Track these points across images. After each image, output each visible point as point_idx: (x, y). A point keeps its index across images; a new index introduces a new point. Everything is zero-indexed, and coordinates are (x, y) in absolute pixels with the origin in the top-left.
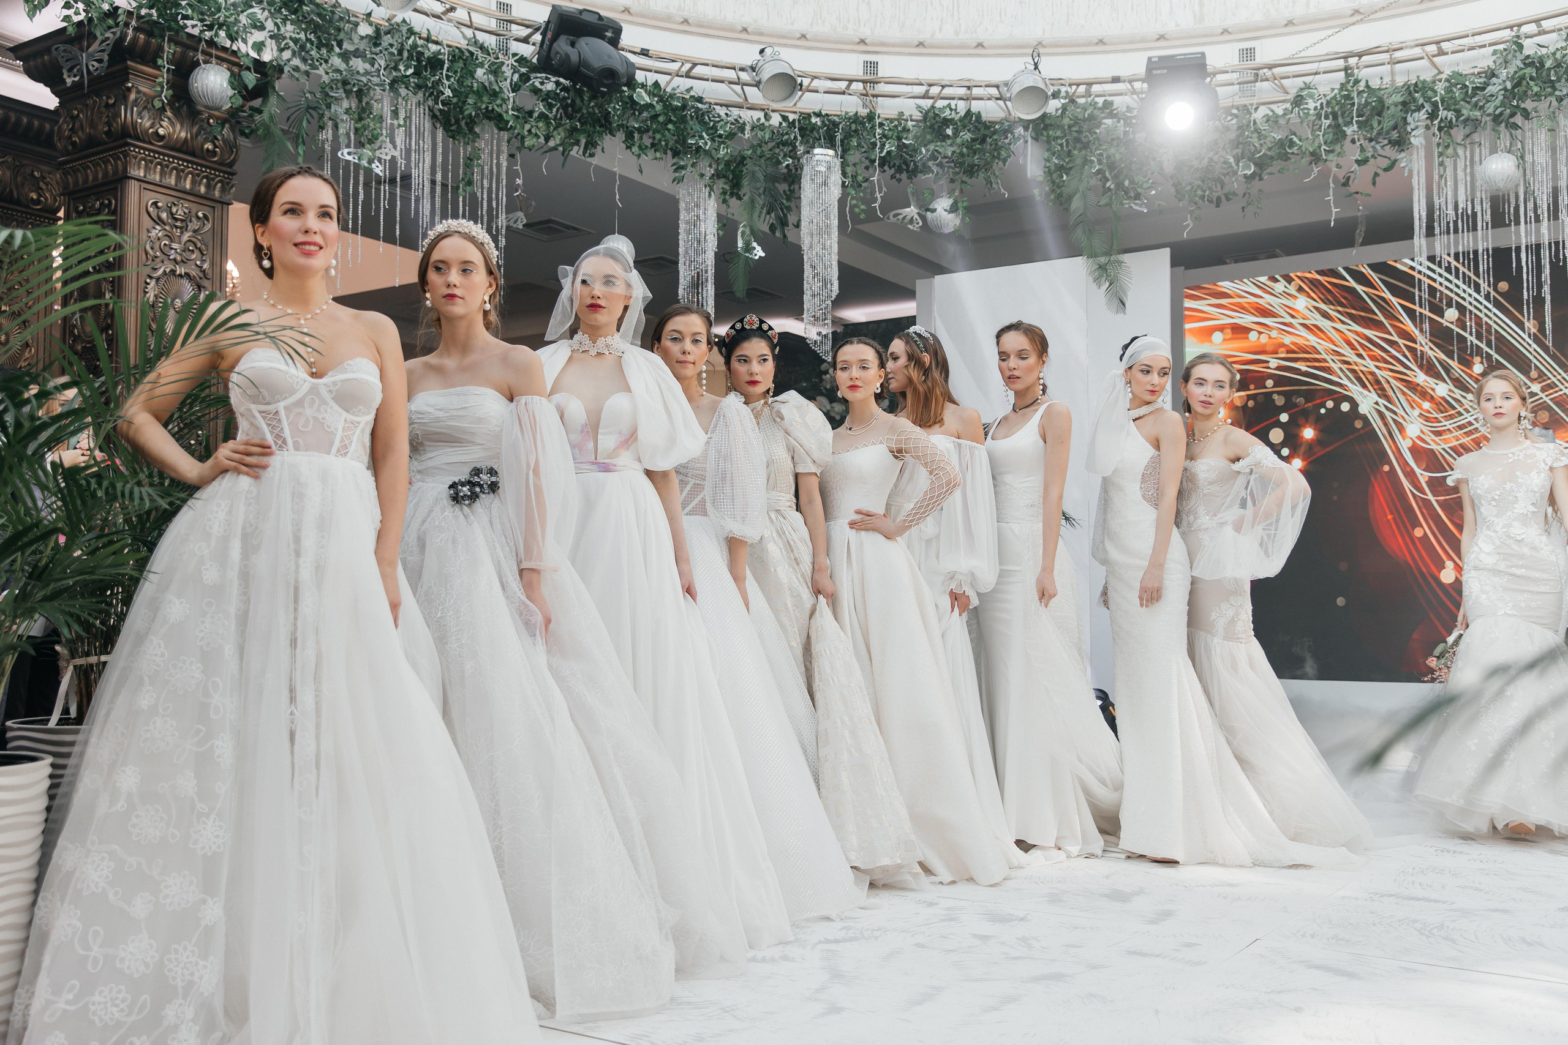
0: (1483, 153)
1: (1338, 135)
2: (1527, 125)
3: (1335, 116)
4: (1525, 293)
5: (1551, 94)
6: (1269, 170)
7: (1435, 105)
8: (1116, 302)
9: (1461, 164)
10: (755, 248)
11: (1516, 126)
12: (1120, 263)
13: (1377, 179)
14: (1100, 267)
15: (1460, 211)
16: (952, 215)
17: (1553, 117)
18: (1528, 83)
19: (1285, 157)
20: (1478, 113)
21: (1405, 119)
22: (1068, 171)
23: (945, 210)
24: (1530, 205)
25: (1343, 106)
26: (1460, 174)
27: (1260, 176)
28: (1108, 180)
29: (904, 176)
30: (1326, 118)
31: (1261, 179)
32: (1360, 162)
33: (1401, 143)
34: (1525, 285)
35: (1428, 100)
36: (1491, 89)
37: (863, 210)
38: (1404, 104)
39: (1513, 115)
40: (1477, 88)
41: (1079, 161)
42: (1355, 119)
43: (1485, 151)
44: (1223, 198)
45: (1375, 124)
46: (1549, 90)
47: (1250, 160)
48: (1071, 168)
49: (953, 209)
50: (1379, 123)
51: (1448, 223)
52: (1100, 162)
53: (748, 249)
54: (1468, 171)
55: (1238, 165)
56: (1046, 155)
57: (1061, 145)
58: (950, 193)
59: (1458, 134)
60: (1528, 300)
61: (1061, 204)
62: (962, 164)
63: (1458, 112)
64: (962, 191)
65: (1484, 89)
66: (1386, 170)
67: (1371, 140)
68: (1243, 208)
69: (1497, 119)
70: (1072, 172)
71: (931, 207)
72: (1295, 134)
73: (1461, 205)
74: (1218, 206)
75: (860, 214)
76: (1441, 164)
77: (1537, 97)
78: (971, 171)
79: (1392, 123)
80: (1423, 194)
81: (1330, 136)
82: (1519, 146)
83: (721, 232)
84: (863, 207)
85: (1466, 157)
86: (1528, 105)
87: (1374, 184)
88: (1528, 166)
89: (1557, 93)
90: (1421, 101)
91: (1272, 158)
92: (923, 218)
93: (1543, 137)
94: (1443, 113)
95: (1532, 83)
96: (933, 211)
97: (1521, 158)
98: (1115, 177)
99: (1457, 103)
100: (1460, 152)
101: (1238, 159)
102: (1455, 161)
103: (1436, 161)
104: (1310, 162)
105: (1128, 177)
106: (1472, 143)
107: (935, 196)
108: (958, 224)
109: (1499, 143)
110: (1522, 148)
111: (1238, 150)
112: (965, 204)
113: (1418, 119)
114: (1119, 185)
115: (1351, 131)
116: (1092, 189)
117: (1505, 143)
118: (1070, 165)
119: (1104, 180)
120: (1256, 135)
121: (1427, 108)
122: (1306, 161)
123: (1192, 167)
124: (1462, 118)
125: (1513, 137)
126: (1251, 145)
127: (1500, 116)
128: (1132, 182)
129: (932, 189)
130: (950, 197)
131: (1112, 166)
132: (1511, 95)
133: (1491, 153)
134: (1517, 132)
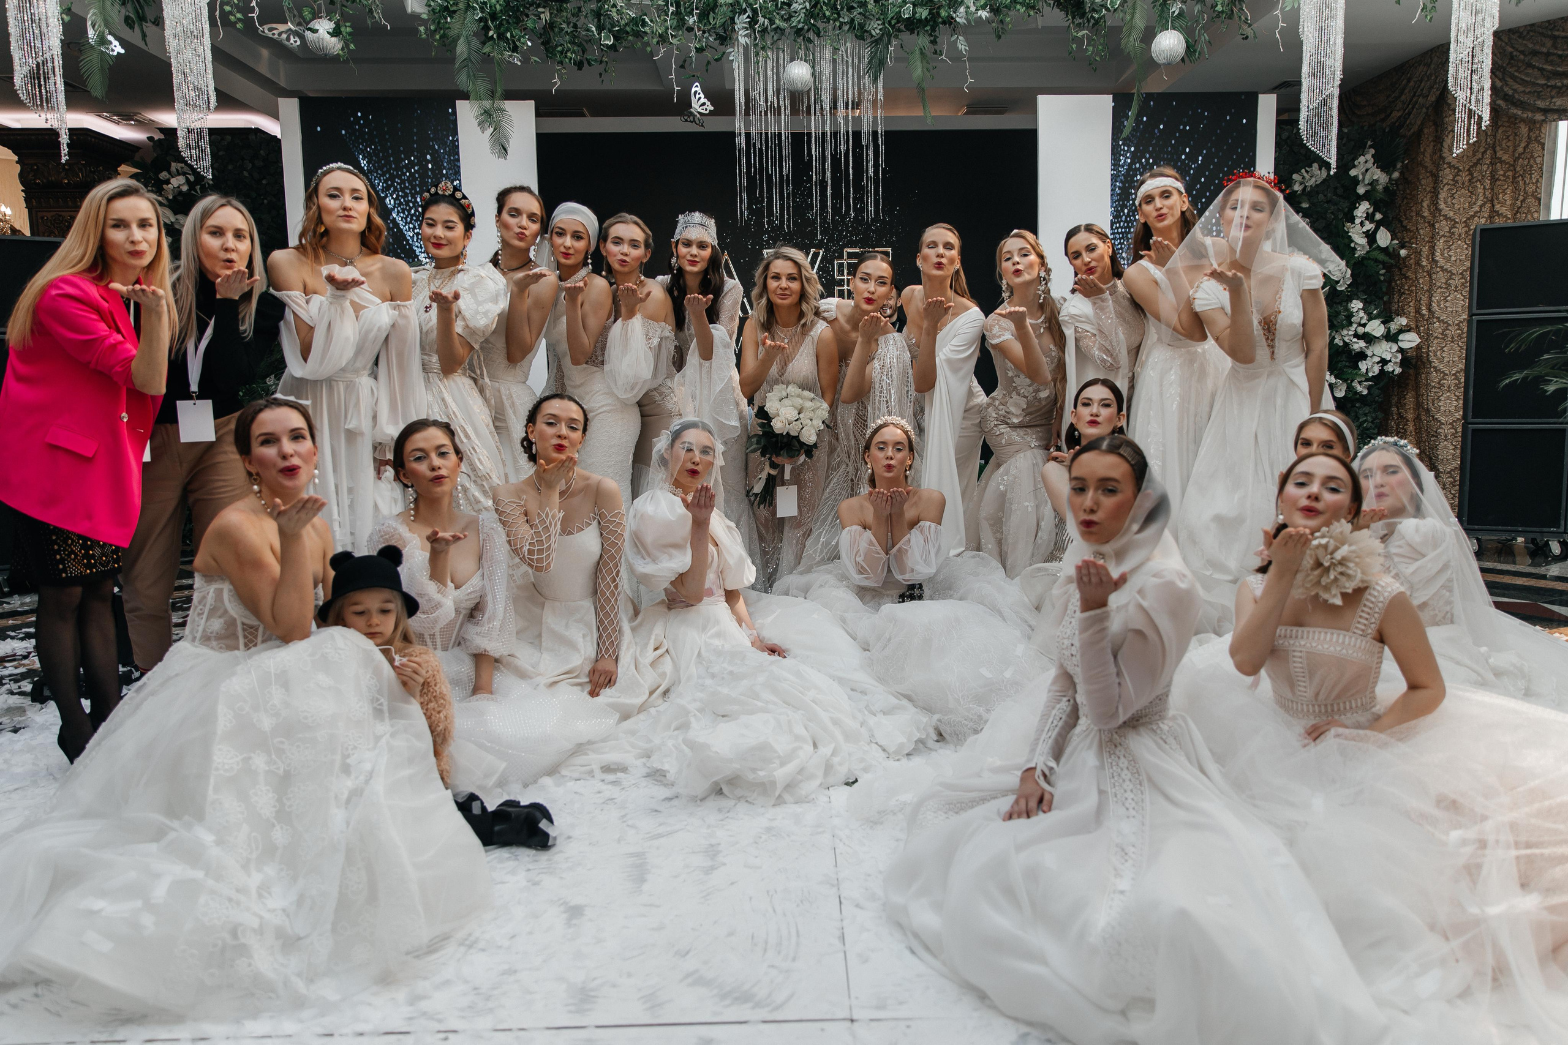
1: (681, 24)
2: (816, 41)
3: (678, 5)
4: (814, 177)
5: (835, 20)
6: (626, 43)
7: (755, 11)
8: (498, 147)
9: (769, 64)
10: (111, 43)
11: (810, 41)
12: (502, 110)
13: (709, 67)
14: (485, 112)
15: (769, 104)
16: (334, 40)
17: (837, 40)
18: (822, 7)
19: (638, 35)
20: (783, 24)
21: (732, 19)
22: (452, 14)
23: (328, 33)
24: (818, 107)
26: (769, 73)
27: (616, 47)
28: (489, 29)
30: (672, 5)
31: (616, 50)
32: (699, 50)
33: (725, 37)
35: (750, 5)
36: (795, 6)
37: (239, 20)
38: (732, 5)
39: (808, 30)
40: (783, 3)
41: (462, 5)
42: (695, 11)
43: (787, 58)
44: (585, 63)
45: (711, 20)
46: (835, 16)
47: (610, 31)
48: (455, 12)
49: (335, 33)
50: (714, 18)
51: (761, 112)
52: (482, 10)
53: (103, 41)
54: (775, 72)
55: (599, 34)
58: (330, 14)
59: (769, 38)
60: (816, 182)
61: (445, 45)
63: (772, 22)
64: (342, 14)
66: (716, 60)
67: (705, 31)
68: (601, 75)
69: (798, 33)
70: (457, 15)
71: (311, 25)
72: (645, 14)
73: (770, 99)
74: (580, 69)
75: (236, 23)
76: (756, 62)
77: (827, 20)
79: (723, 20)
80: (742, 85)
81: (675, 22)
82: (811, 58)
83: (67, 18)
84: (239, 15)
85: (773, 60)
86: (821, 25)
87: (707, 70)
88: (817, 74)
89: (841, 19)
90: (744, 6)
91: (627, 33)
92: (302, 36)
93: (827, 54)
94: (761, 20)
95: (825, 8)
96: (315, 31)
97: (813, 67)
98: (497, 28)
99: (771, 13)
100: (769, 54)
101: (600, 29)
102: (766, 61)
103: (753, 59)
104: (658, 43)
105: (508, 30)
106: (778, 49)
107: (316, 16)
108: (343, 49)
109: (798, 52)
110: (814, 59)
111: (599, 20)
112: (349, 30)
113: (742, 21)
114: (501, 36)
115: (691, 21)
116: (475, 34)
117: (802, 53)
118: (454, 8)
119: (487, 28)
120: (614, 10)
121: (749, 12)
122: (655, 41)
123: (562, 29)
124: (773, 26)
125: (807, 49)
126: (610, 18)
127: (802, 29)
128: (512, 35)
129: (313, 8)
130: (330, 20)
131: (493, 16)
132: (810, 14)
133: (792, 60)
134: (811, 46)
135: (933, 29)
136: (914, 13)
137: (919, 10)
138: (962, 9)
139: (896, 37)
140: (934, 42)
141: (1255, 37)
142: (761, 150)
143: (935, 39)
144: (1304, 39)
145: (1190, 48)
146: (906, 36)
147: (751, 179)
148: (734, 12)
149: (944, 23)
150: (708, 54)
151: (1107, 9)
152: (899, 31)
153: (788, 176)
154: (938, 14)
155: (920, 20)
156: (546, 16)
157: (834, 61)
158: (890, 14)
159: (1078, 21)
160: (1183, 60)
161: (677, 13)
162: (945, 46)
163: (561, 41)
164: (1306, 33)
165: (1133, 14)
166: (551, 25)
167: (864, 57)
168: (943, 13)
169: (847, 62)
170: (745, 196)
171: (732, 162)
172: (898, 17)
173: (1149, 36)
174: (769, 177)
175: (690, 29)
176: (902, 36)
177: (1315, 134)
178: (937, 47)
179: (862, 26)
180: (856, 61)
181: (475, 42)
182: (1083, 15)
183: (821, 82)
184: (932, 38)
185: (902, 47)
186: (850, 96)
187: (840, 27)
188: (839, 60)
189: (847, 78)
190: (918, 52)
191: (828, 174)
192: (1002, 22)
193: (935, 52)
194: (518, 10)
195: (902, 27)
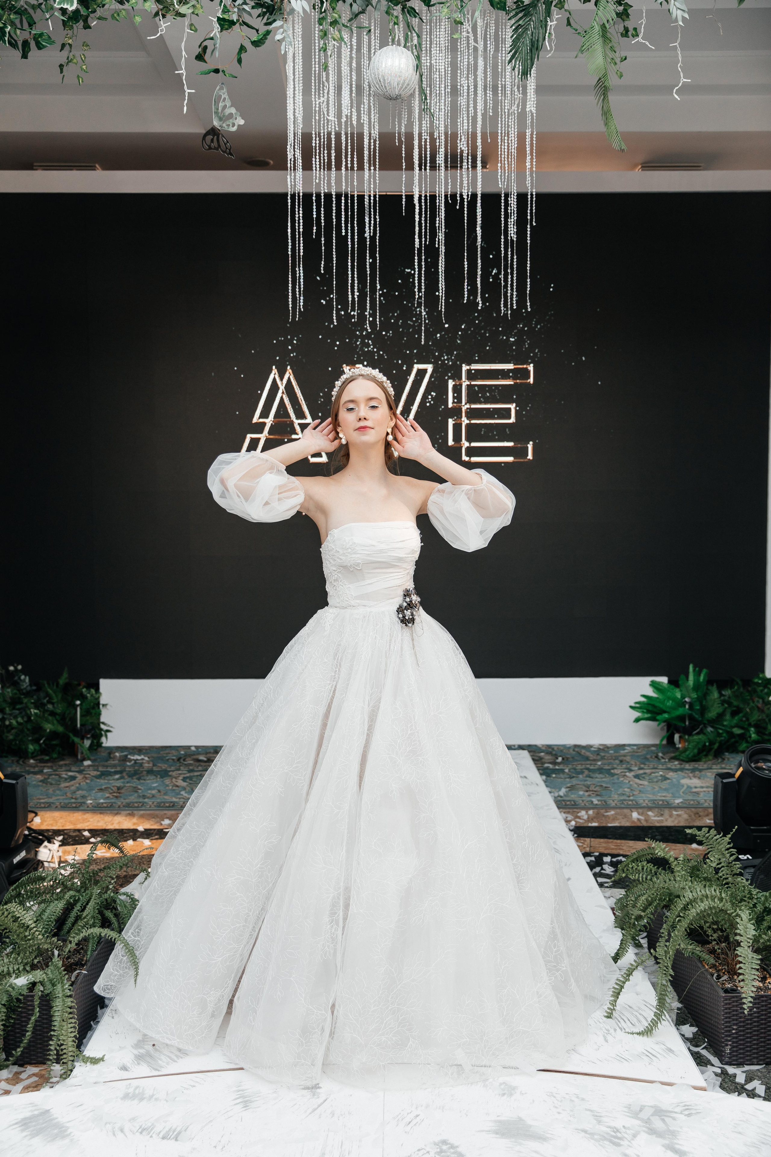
0: (373, 44)
4: (417, 240)
9: (345, 52)
11: (413, 12)
13: (243, 56)
15: (344, 119)
26: (345, 69)
27: (86, 20)
31: (87, 27)
34: (417, 229)
43: (375, 42)
44: (33, 44)
54: (354, 65)
60: (420, 250)
66: (256, 44)
68: (61, 66)
73: (345, 111)
76: (323, 48)
80: (299, 87)
82: (415, 42)
85: (351, 45)
87: (240, 61)
88: (424, 70)
97: (418, 58)
100: (346, 36)
102: (339, 48)
103: (318, 43)
104: (155, 12)
106: (359, 28)
109: (392, 32)
110: (420, 44)
117: (399, 33)
125: (409, 26)
133: (383, 44)
134: (415, 21)
139: (560, 5)
140: (624, 15)
143: (625, 10)
147: (312, 245)
150: (241, 34)
153: (373, 238)
157: (453, 46)
162: (644, 21)
167: (504, 41)
169: (476, 49)
170: (300, 272)
174: (342, 241)
178: (630, 24)
180: (491, 48)
183: (431, 81)
184: (621, 8)
185: (569, 24)
186: (480, 106)
188: (461, 44)
189: (476, 76)
190: (597, 28)
191: (441, 236)
193: (626, 33)
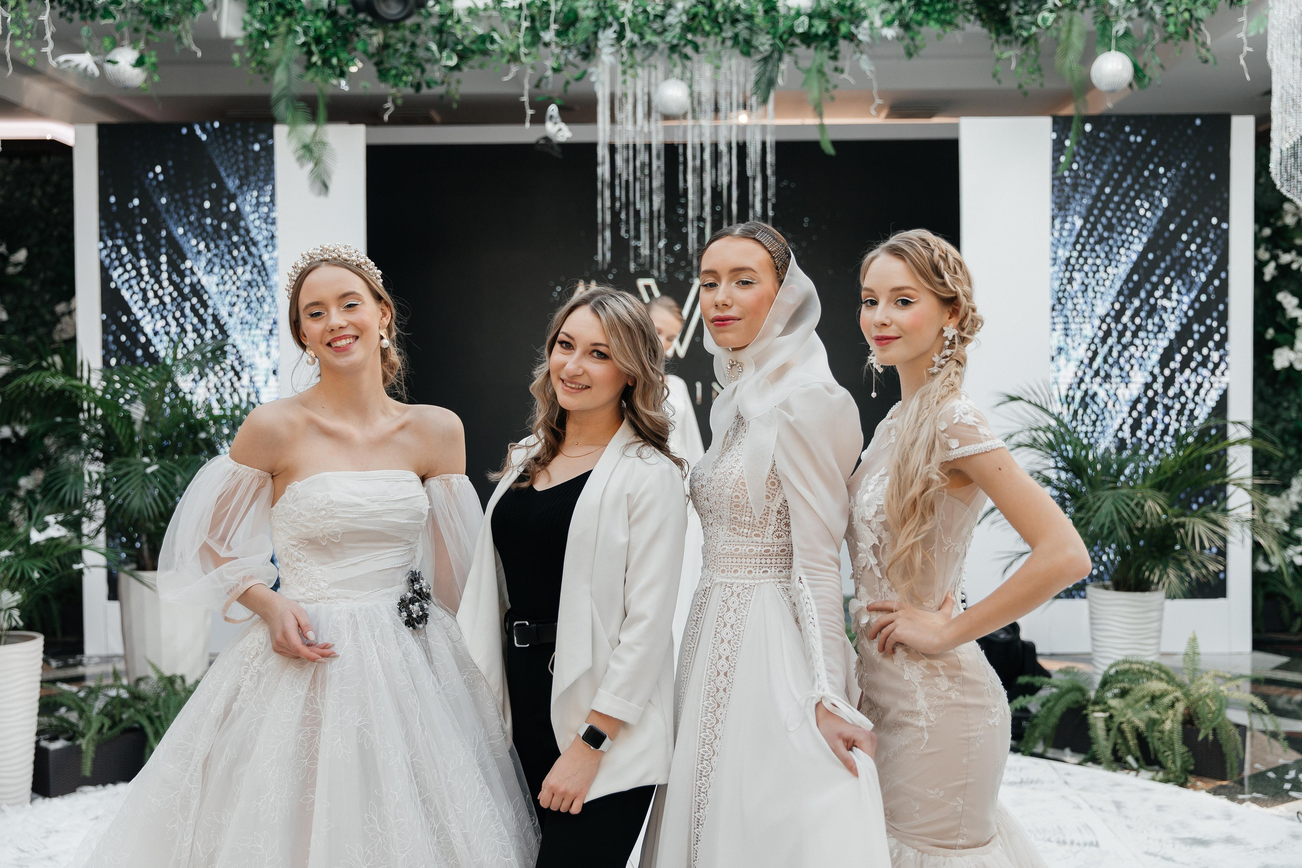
0: (659, 77)
1: (535, 38)
2: (695, 57)
3: (533, 19)
4: (690, 212)
5: (717, 34)
6: (471, 63)
7: (622, 26)
8: (318, 185)
9: (640, 83)
11: (687, 57)
12: (323, 144)
13: (569, 87)
14: (304, 142)
16: (137, 71)
17: (719, 56)
18: (700, 22)
19: (485, 53)
20: (655, 39)
21: (596, 33)
22: (270, 39)
23: (130, 63)
25: (540, 8)
26: (639, 93)
28: (313, 54)
29: (76, 16)
30: (525, 19)
31: (461, 70)
32: (556, 70)
33: (588, 53)
34: (690, 204)
35: (617, 19)
36: (670, 19)
37: (31, 56)
38: (595, 19)
39: (685, 45)
40: (656, 16)
41: (282, 29)
42: (553, 26)
43: (661, 75)
44: (425, 84)
45: (571, 35)
46: (716, 30)
47: (453, 50)
48: (274, 36)
49: (139, 63)
50: (574, 34)
52: (305, 33)
54: (646, 90)
55: (441, 52)
56: (247, 17)
57: (263, 9)
58: (134, 43)
59: (638, 55)
61: (261, 73)
62: (149, 13)
63: (642, 37)
64: (147, 43)
65: (662, 17)
66: (578, 79)
67: (563, 48)
69: (673, 48)
70: (276, 40)
71: (110, 57)
72: (494, 30)
76: (624, 82)
77: (707, 34)
78: (159, 22)
79: (584, 36)
81: (529, 39)
82: (689, 76)
84: (31, 51)
85: (644, 78)
86: (699, 40)
88: (695, 95)
89: (724, 34)
90: (610, 19)
91: (473, 52)
92: (99, 66)
93: (708, 71)
94: (629, 34)
95: (704, 22)
96: (114, 63)
97: (690, 87)
98: (322, 52)
99: (641, 27)
100: (639, 72)
101: (442, 47)
102: (635, 81)
103: (620, 78)
104: (509, 61)
105: (335, 54)
106: (650, 66)
107: (116, 44)
108: (146, 81)
109: (673, 70)
110: (692, 78)
111: (441, 37)
112: (154, 60)
113: (607, 36)
114: (326, 62)
115: (548, 36)
116: (297, 61)
117: (678, 70)
118: (273, 32)
119: (310, 53)
120: (458, 27)
121: (616, 27)
122: (505, 60)
123: (397, 50)
124: (644, 42)
125: (684, 67)
126: (454, 35)
127: (676, 46)
128: (339, 60)
129: (114, 38)
130: (134, 48)
131: (318, 40)
132: (686, 28)
133: (666, 78)
134: (688, 63)
135: (833, 44)
136: (811, 26)
137: (816, 22)
138: (866, 24)
139: (790, 52)
140: (834, 58)
141: (1215, 63)
142: (627, 182)
143: (835, 55)
144: (1274, 67)
145: (1138, 73)
146: (801, 50)
147: (615, 214)
148: (597, 26)
149: (845, 37)
150: (567, 74)
151: (1038, 26)
152: (793, 45)
153: (659, 211)
154: (837, 29)
155: (816, 35)
156: (377, 38)
157: (715, 80)
158: (782, 26)
159: (1004, 37)
160: (1130, 85)
161: (532, 29)
162: (847, 64)
163: (398, 62)
164: (1276, 61)
165: (1070, 31)
166: (385, 46)
168: (843, 29)
169: (731, 82)
170: (608, 234)
171: (593, 194)
172: (791, 32)
173: (1088, 57)
174: (637, 213)
175: (547, 45)
176: (796, 50)
177: (1291, 178)
178: (839, 64)
179: (748, 42)
180: (742, 79)
181: (297, 69)
182: (1010, 32)
183: (700, 103)
184: (832, 54)
185: (796, 64)
187: (723, 42)
188: (721, 78)
190: (815, 69)
191: (707, 209)
192: (913, 39)
193: (836, 69)
194: (347, 30)
195: (797, 42)
